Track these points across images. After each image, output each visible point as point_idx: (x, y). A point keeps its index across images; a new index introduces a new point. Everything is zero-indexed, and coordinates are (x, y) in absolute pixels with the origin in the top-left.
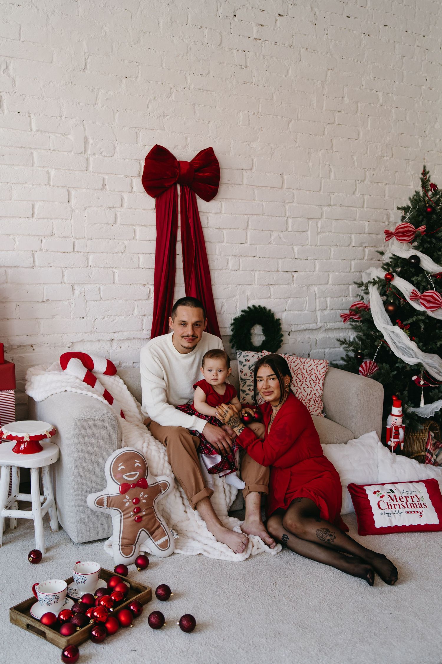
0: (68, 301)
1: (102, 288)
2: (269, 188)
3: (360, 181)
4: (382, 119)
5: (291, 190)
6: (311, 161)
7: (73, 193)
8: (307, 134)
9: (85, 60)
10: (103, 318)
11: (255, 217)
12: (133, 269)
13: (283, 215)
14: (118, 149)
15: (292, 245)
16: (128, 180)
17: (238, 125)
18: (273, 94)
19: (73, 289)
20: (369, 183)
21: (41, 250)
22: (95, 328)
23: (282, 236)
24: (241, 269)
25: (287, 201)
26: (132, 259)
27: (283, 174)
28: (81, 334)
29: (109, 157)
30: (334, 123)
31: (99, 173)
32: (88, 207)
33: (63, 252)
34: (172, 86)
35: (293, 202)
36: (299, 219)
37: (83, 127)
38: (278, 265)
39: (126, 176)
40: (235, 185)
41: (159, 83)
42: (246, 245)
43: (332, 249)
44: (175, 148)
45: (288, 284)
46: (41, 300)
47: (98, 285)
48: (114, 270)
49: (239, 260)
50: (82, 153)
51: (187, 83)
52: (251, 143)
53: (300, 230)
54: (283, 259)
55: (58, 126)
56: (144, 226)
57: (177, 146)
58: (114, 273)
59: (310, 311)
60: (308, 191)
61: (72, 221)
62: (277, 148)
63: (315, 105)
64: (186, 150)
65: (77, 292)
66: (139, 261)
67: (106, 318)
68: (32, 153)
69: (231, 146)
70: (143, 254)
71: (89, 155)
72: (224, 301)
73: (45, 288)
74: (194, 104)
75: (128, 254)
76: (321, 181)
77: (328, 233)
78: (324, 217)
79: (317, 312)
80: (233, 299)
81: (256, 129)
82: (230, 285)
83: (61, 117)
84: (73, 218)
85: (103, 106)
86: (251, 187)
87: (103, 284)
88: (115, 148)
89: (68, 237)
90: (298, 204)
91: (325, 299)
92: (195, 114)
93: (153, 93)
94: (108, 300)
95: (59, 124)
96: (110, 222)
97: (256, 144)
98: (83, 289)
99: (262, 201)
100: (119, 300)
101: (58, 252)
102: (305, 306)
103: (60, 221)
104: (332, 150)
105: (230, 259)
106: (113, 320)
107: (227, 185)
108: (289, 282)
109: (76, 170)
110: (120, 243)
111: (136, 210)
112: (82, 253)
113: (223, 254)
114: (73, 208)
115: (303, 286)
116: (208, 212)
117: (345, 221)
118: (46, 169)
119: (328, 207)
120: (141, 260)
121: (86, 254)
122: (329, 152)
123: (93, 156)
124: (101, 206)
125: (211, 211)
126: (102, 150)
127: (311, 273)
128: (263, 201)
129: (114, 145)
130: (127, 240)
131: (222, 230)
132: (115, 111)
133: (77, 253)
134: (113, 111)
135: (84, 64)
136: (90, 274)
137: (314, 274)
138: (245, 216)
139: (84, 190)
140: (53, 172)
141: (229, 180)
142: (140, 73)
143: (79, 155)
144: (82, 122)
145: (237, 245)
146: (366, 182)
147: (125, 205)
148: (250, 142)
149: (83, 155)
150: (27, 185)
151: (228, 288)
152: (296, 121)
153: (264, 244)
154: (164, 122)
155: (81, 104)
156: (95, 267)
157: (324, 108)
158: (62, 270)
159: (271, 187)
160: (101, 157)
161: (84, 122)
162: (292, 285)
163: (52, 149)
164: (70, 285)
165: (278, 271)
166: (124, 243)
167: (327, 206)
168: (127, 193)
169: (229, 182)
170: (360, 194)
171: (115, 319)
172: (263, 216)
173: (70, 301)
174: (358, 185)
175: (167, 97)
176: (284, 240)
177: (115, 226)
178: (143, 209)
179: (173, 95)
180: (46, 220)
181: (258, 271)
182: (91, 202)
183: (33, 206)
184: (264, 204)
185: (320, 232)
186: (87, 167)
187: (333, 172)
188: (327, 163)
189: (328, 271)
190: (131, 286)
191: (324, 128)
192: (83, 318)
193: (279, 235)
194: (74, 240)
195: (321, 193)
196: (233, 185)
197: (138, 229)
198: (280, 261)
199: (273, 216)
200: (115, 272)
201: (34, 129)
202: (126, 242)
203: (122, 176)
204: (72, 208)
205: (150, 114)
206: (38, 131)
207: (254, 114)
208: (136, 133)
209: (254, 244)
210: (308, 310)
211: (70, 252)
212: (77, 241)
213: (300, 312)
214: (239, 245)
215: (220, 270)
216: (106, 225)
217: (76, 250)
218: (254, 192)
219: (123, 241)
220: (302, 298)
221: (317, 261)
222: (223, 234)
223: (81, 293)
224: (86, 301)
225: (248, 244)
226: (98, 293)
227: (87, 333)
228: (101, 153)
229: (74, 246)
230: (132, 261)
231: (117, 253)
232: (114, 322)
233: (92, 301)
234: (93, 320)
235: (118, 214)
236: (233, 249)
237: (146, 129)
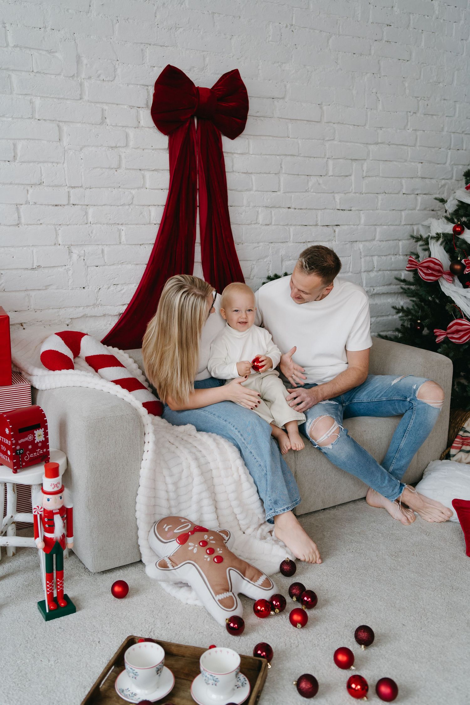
0: (64, 267)
1: (106, 249)
2: (305, 122)
3: (412, 113)
4: (438, 35)
5: (332, 124)
6: (355, 87)
7: (65, 128)
8: (350, 54)
10: (109, 288)
11: (289, 158)
12: (144, 226)
13: (323, 156)
14: (119, 71)
15: (333, 192)
16: (134, 111)
17: (267, 41)
18: (309, 2)
19: (70, 252)
20: (422, 116)
21: (27, 203)
22: (100, 300)
23: (321, 182)
24: (273, 223)
25: (327, 139)
26: (141, 213)
27: (322, 104)
28: (83, 307)
29: (108, 81)
30: (382, 40)
31: (97, 103)
32: (85, 146)
33: (56, 205)
35: (334, 139)
36: (341, 160)
37: (74, 42)
38: (317, 218)
39: (132, 107)
40: (265, 118)
42: (278, 193)
43: (380, 197)
44: (191, 69)
45: (329, 241)
46: (30, 266)
47: (100, 247)
48: (120, 227)
49: (271, 212)
50: (74, 76)
52: (284, 65)
53: (342, 175)
54: (323, 210)
55: (41, 41)
56: (155, 170)
57: (194, 67)
58: (119, 231)
59: (354, 274)
60: (351, 125)
61: (65, 165)
62: (315, 70)
63: (359, 16)
64: (205, 72)
65: (75, 257)
66: (150, 215)
67: (112, 288)
68: (9, 76)
69: (259, 68)
70: (155, 207)
71: (84, 79)
72: (254, 263)
73: (35, 251)
74: (214, 13)
75: (137, 207)
76: (367, 113)
77: (374, 178)
78: (371, 158)
79: (362, 273)
80: (265, 260)
81: (289, 46)
82: (261, 244)
83: (45, 28)
84: (66, 161)
85: (99, 14)
86: (284, 120)
87: (107, 245)
88: (115, 70)
89: (61, 186)
90: (340, 141)
91: (371, 258)
92: (214, 26)
94: (113, 264)
95: (44, 38)
96: (112, 167)
97: (289, 65)
98: (83, 252)
99: (297, 138)
100: (127, 264)
101: (49, 205)
102: (348, 267)
103: (50, 165)
104: (380, 73)
105: (260, 211)
106: (121, 290)
108: (330, 238)
109: (67, 99)
110: (127, 193)
111: (145, 150)
112: (80, 206)
113: (251, 204)
114: (66, 148)
115: (346, 242)
116: (233, 152)
117: (395, 162)
118: (28, 98)
119: (375, 146)
120: (153, 214)
121: (84, 207)
122: (376, 76)
123: (88, 80)
124: (101, 145)
125: (236, 152)
126: (99, 72)
127: (356, 226)
128: (299, 138)
129: (115, 66)
130: (134, 189)
131: (250, 175)
132: (115, 21)
133: (73, 206)
134: (112, 21)
136: (90, 233)
137: (359, 228)
138: (278, 157)
139: (79, 125)
140: (38, 102)
141: (258, 112)
143: (71, 78)
144: (72, 35)
145: (269, 193)
146: (418, 115)
147: (131, 144)
148: (282, 63)
149: (75, 79)
150: (5, 119)
151: (258, 247)
152: (337, 36)
153: (300, 192)
154: (176, 36)
155: (70, 11)
156: (96, 224)
157: (371, 21)
158: (55, 228)
159: (307, 121)
160: (98, 82)
161: (75, 35)
162: (334, 242)
163: (35, 71)
164: (66, 247)
165: (317, 225)
166: (131, 193)
167: (373, 144)
168: (133, 129)
169: (258, 114)
170: (412, 129)
171: (123, 289)
172: (299, 158)
173: (67, 267)
174: (409, 118)
175: (180, 3)
176: (324, 187)
177: (119, 171)
178: (153, 150)
180: (31, 164)
181: (294, 225)
182: (88, 140)
183: (15, 145)
184: (300, 142)
185: (366, 176)
186: (81, 95)
187: (380, 102)
188: (374, 91)
189: (375, 224)
190: (142, 247)
191: (371, 46)
192: (84, 288)
193: (317, 181)
194: (68, 190)
195: (367, 127)
196: (262, 118)
197: (147, 174)
198: (320, 213)
199: (310, 157)
200: (120, 230)
201: (11, 44)
202: (134, 192)
203: (126, 107)
204: (64, 148)
205: (159, 26)
206: (16, 46)
207: (287, 27)
208: (142, 50)
209: (288, 192)
210: (352, 272)
211: (64, 205)
212: (72, 191)
214: (271, 193)
215: (249, 225)
216: (108, 170)
217: (71, 202)
218: (288, 127)
219: (130, 190)
220: (346, 258)
221: (362, 212)
222: (252, 180)
223: (80, 257)
224: (86, 267)
225: (282, 191)
226: (101, 256)
227: (89, 306)
228: (99, 76)
229: (69, 197)
230: (141, 215)
231: (123, 205)
232: (122, 292)
233: (94, 266)
234: (97, 290)
235: (123, 156)
236: (264, 198)
237: (154, 45)
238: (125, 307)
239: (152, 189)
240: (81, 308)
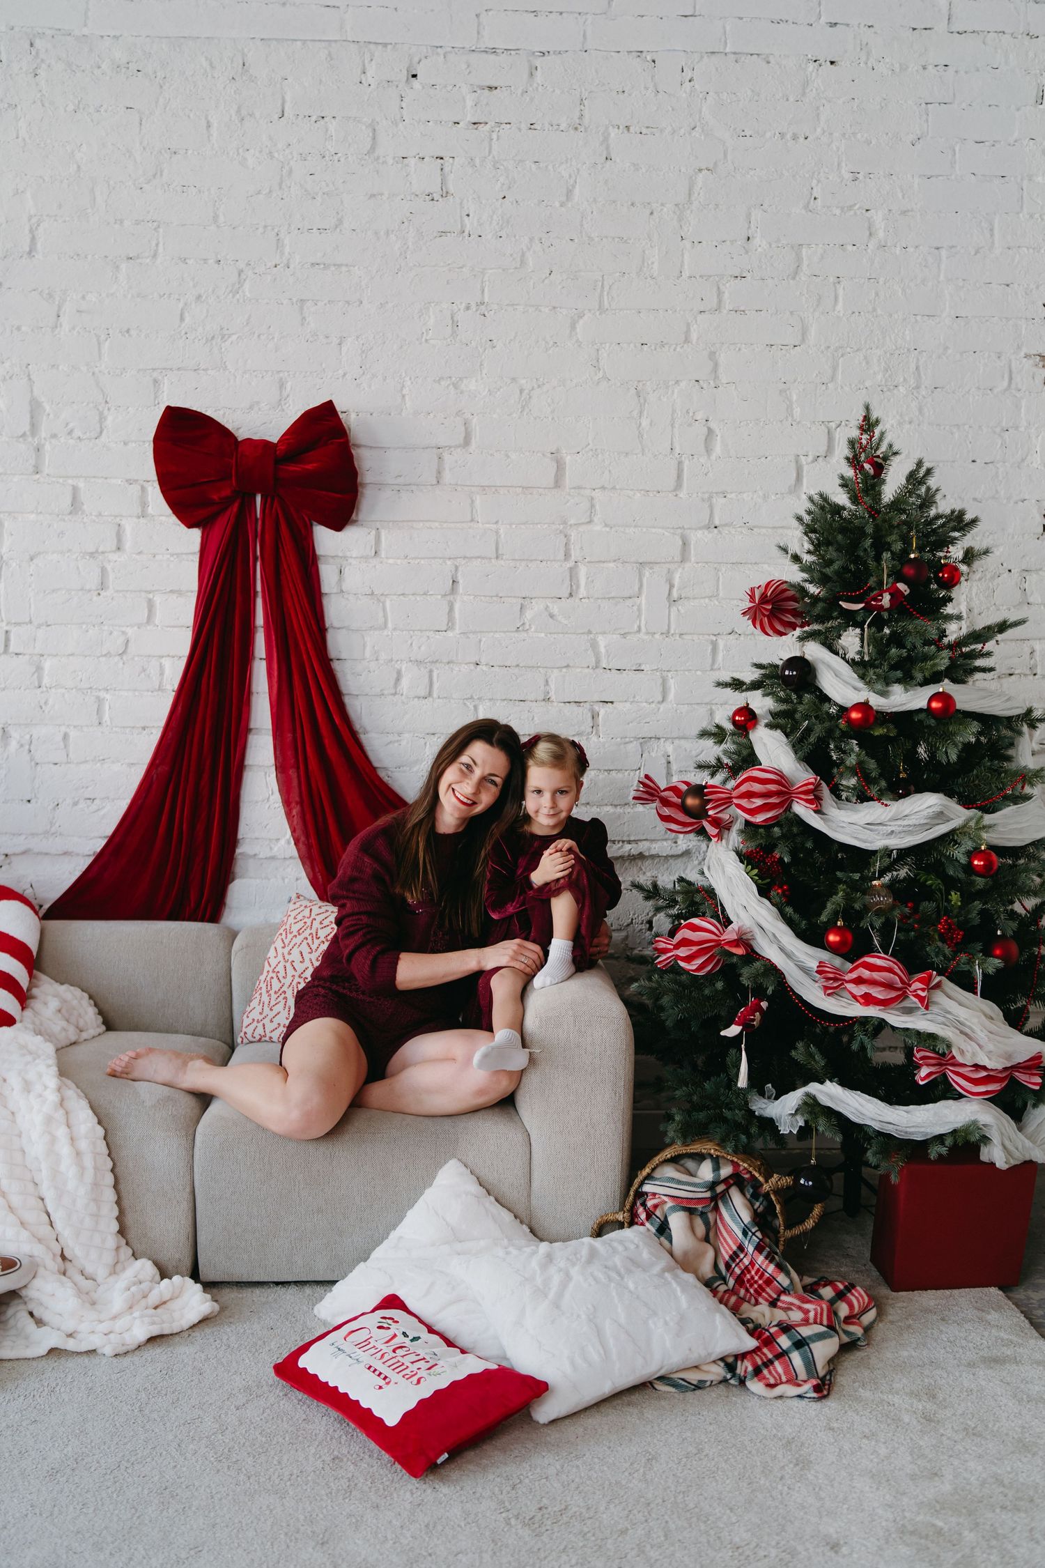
1: (73, 734)
2: (519, 490)
3: (810, 458)
5: (588, 492)
6: (645, 413)
7: (6, 523)
8: (632, 345)
9: (31, 231)
10: (76, 804)
11: (475, 563)
12: (149, 693)
13: (561, 556)
14: (110, 419)
15: (590, 632)
16: (135, 489)
17: (423, 340)
18: (523, 255)
19: (7, 737)
22: (57, 825)
23: (555, 610)
24: (435, 695)
25: (572, 522)
26: (144, 671)
27: (558, 451)
28: (24, 837)
29: (90, 439)
30: (718, 309)
31: (68, 477)
32: (39, 553)
34: (241, 265)
35: (590, 522)
36: (612, 565)
37: (27, 378)
38: (547, 684)
39: (130, 482)
40: (417, 487)
41: (211, 262)
42: (450, 634)
43: (721, 643)
44: (251, 407)
47: (62, 729)
48: (103, 695)
49: (431, 671)
50: (24, 435)
51: (282, 253)
52: (465, 381)
53: (612, 595)
54: (564, 670)
56: (171, 591)
57: (258, 403)
58: (100, 701)
61: (2, 585)
62: (539, 386)
63: (656, 266)
64: (283, 410)
65: (12, 744)
66: (162, 674)
67: (82, 805)
69: (404, 392)
70: (168, 659)
71: (45, 439)
74: (302, 301)
75: (136, 659)
76: (680, 463)
77: (707, 600)
78: (693, 559)
80: (415, 769)
81: (474, 344)
82: (406, 735)
85: (74, 328)
86: (466, 488)
87: (75, 727)
88: (102, 418)
90: (606, 525)
92: (302, 325)
93: (194, 286)
94: (86, 762)
96: (88, 587)
97: (476, 381)
98: (28, 737)
99: (497, 522)
100: (113, 762)
104: (716, 378)
105: (403, 670)
106: (99, 810)
107: (397, 488)
108: (583, 728)
109: (10, 474)
110: (115, 633)
111: (157, 557)
112: (27, 657)
113: (383, 656)
114: (5, 557)
115: (627, 740)
116: (340, 555)
117: (766, 566)
119: (706, 532)
120: (167, 672)
121: (36, 658)
122: (705, 386)
123: (53, 441)
124: (69, 551)
125: (351, 554)
126: (71, 425)
127: (653, 705)
128: (500, 522)
129: (101, 414)
130: (132, 626)
131: (382, 599)
132: (103, 337)
133: (15, 656)
134: (98, 337)
135: (28, 240)
136: (42, 703)
137: (661, 710)
138: (449, 563)
139: (33, 517)
141: (400, 476)
142: (161, 245)
143: (21, 439)
144: (24, 368)
145: (427, 633)
147: (128, 544)
148: (461, 379)
149: (28, 439)
151: (399, 741)
152: (598, 313)
153: (505, 632)
154: (223, 349)
155: (23, 329)
156: (56, 687)
157: (686, 274)
159: (524, 488)
160: (71, 442)
161: (30, 367)
162: (594, 738)
165: (549, 700)
166: (123, 633)
167: (700, 528)
168: (135, 520)
169: (400, 480)
171: (104, 807)
172: (502, 562)
174: (805, 468)
175: (231, 291)
176: (566, 622)
177: (103, 594)
178: (172, 555)
179: (247, 286)
181: (490, 700)
182: (44, 542)
184: (501, 531)
185: (680, 598)
186: (37, 466)
187: (719, 437)
188: (699, 416)
189: (707, 700)
190: (139, 733)
191: (688, 325)
192: (28, 801)
193: (547, 608)
194: (7, 628)
195: (683, 494)
196: (414, 488)
197: (158, 599)
198: (554, 675)
200: (103, 699)
202: (130, 631)
203: (119, 481)
204: (2, 557)
205: (188, 336)
207: (468, 308)
208: (155, 381)
209: (474, 632)
212: (12, 631)
213: (619, 810)
214: (431, 634)
215: (376, 696)
216: (80, 593)
217: (12, 648)
218: (473, 501)
219: (122, 628)
220: (626, 773)
221: (669, 675)
222: (384, 610)
223: (22, 746)
224: (33, 763)
225: (457, 631)
226: (62, 744)
227: (37, 834)
228: (70, 433)
229: (7, 640)
230: (143, 674)
231: (108, 655)
232: (102, 813)
233: (49, 763)
234: (50, 807)
235: (109, 567)
236: (411, 644)
237: (179, 369)
238: (103, 842)
239: (167, 627)
240: (23, 837)
